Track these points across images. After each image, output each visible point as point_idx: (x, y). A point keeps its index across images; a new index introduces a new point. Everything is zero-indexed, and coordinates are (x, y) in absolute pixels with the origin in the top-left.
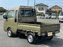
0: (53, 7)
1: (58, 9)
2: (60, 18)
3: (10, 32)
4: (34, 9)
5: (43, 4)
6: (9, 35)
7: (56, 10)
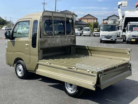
0: (85, 17)
1: (93, 21)
2: (102, 35)
3: (21, 67)
4: (71, 19)
5: (68, 11)
6: (20, 74)
7: (89, 21)
